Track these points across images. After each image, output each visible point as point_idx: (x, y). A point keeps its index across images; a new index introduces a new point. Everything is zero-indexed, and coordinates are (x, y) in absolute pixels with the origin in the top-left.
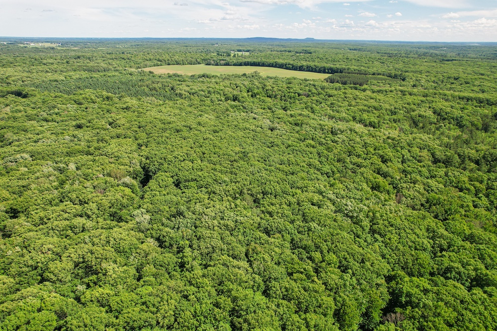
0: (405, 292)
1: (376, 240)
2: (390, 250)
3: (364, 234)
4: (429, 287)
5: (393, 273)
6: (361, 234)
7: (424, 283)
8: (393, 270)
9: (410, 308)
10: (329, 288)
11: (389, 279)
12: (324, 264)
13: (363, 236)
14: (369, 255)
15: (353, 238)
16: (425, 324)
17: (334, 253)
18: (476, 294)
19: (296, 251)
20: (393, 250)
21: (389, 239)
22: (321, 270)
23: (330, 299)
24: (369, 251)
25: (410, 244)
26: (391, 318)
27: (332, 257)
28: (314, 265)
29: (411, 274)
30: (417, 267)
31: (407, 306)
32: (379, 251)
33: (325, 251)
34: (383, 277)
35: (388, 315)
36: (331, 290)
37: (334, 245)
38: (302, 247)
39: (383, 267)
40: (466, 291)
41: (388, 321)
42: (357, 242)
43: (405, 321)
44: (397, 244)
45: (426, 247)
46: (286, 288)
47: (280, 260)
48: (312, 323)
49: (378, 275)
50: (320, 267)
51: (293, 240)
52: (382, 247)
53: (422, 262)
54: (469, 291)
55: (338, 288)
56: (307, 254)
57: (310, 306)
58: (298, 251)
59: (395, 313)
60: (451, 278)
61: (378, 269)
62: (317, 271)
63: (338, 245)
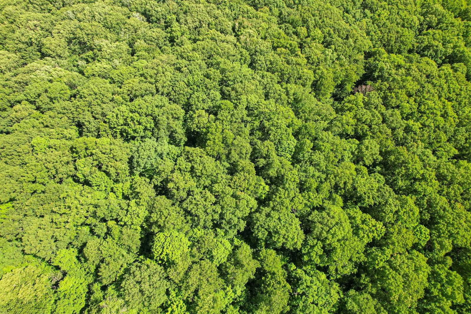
0: (379, 67)
1: (365, 16)
2: (377, 27)
3: (354, 9)
4: (403, 63)
5: (373, 50)
6: (351, 9)
7: (400, 59)
8: (374, 47)
9: (380, 81)
10: (311, 62)
11: (368, 55)
12: (309, 40)
13: (353, 11)
14: (354, 32)
15: (342, 13)
16: (389, 94)
17: (320, 28)
18: (443, 70)
19: (283, 26)
20: (379, 27)
21: (379, 15)
22: (306, 45)
23: (311, 72)
24: (356, 27)
25: (399, 21)
26: (362, 89)
27: (318, 33)
28: (299, 41)
29: (390, 52)
30: (398, 44)
31: (378, 80)
32: (365, 28)
33: (311, 26)
34: (363, 53)
35: (359, 87)
36: (312, 64)
37: (321, 21)
38: (289, 22)
39: (366, 43)
40: (436, 67)
41: (358, 91)
42: (345, 18)
43: (373, 92)
44: (385, 21)
45: (413, 25)
46: (270, 61)
47: (267, 35)
48: (291, 92)
49: (359, 51)
50: (305, 42)
51: (281, 14)
52: (369, 24)
53: (404, 39)
54: (438, 67)
55: (319, 62)
56: (293, 29)
57: (292, 78)
58: (285, 26)
59: (366, 85)
60: (427, 56)
61: (361, 45)
62: (301, 46)
63: (325, 20)
